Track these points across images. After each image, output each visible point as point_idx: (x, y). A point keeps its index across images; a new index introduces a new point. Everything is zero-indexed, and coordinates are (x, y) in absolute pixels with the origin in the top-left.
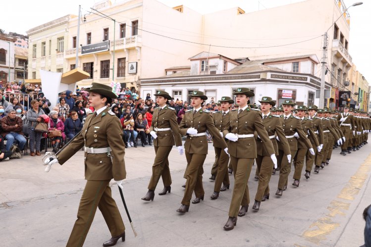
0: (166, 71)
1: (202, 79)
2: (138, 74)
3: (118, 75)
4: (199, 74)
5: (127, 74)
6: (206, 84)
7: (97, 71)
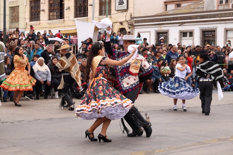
0: (166, 4)
1: (221, 15)
2: (130, 10)
3: (101, 13)
4: (216, 9)
5: (113, 11)
6: (227, 22)
7: (69, 8)
